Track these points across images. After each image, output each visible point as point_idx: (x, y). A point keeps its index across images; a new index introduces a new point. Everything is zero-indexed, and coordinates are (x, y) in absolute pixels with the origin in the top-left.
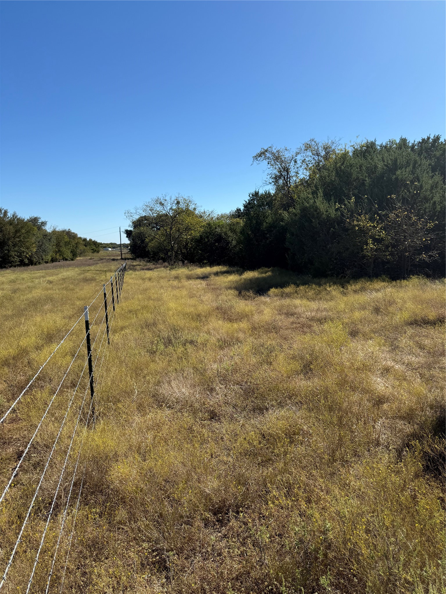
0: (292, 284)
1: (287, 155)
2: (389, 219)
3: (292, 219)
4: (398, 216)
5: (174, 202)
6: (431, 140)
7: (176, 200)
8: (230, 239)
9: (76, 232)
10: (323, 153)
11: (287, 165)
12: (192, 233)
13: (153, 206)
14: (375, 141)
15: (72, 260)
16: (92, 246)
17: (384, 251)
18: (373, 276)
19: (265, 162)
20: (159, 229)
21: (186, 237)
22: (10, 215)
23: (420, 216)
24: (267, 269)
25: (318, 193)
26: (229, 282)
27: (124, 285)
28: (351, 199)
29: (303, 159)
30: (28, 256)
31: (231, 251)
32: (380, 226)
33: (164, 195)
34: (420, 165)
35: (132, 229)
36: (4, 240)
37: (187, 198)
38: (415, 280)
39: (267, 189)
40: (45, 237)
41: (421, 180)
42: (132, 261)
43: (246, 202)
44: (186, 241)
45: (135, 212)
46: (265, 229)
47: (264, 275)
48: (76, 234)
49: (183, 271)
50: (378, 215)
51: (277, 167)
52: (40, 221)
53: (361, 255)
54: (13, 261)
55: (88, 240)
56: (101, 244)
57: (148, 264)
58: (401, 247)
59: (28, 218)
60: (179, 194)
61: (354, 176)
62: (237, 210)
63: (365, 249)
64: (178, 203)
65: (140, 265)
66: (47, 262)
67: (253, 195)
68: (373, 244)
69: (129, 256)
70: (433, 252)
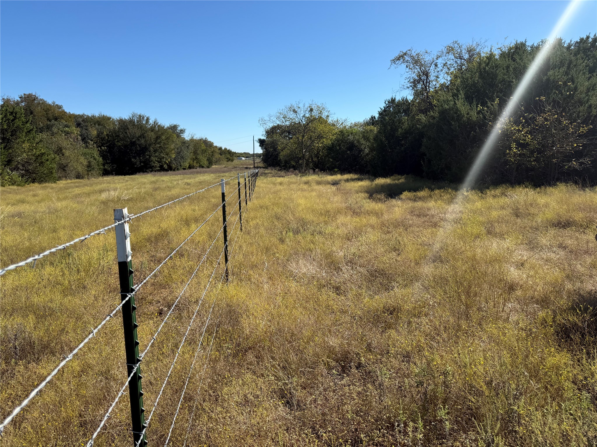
0: (426, 187)
1: (427, 59)
2: (537, 123)
3: (429, 122)
4: (546, 120)
5: (307, 109)
6: (590, 40)
7: (310, 107)
8: (363, 147)
9: (212, 141)
10: (466, 56)
11: (427, 69)
12: (324, 141)
13: (286, 114)
14: (525, 42)
15: (208, 167)
16: (227, 155)
17: (528, 157)
18: (515, 183)
19: (404, 66)
20: (291, 138)
21: (318, 145)
22: (151, 122)
23: (572, 120)
24: (400, 177)
25: (459, 95)
26: (359, 186)
27: (256, 188)
28: (494, 101)
29: (445, 62)
30: (167, 162)
31: (363, 159)
32: (526, 130)
33: (297, 102)
34: (575, 65)
35: (265, 138)
36: (146, 145)
37: (320, 106)
38: (562, 187)
39: (405, 96)
40: (183, 144)
41: (576, 80)
42: (264, 169)
43: (382, 109)
44: (318, 149)
45: (268, 119)
46: (400, 136)
47: (397, 182)
48: (212, 143)
49: (313, 178)
50: (524, 117)
51: (416, 71)
52: (179, 129)
53: (503, 161)
54: (153, 166)
55: (223, 148)
56: (235, 153)
57: (279, 172)
58: (548, 153)
59: (168, 126)
60: (313, 101)
61: (500, 77)
62: (372, 117)
63: (508, 154)
64: (311, 110)
65: (271, 173)
66: (184, 169)
67: (389, 102)
68: (517, 148)
69: (261, 165)
70: (585, 159)
